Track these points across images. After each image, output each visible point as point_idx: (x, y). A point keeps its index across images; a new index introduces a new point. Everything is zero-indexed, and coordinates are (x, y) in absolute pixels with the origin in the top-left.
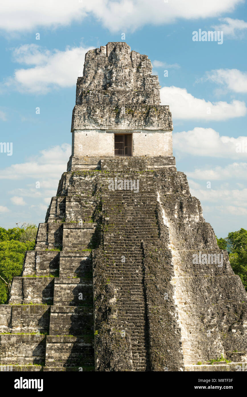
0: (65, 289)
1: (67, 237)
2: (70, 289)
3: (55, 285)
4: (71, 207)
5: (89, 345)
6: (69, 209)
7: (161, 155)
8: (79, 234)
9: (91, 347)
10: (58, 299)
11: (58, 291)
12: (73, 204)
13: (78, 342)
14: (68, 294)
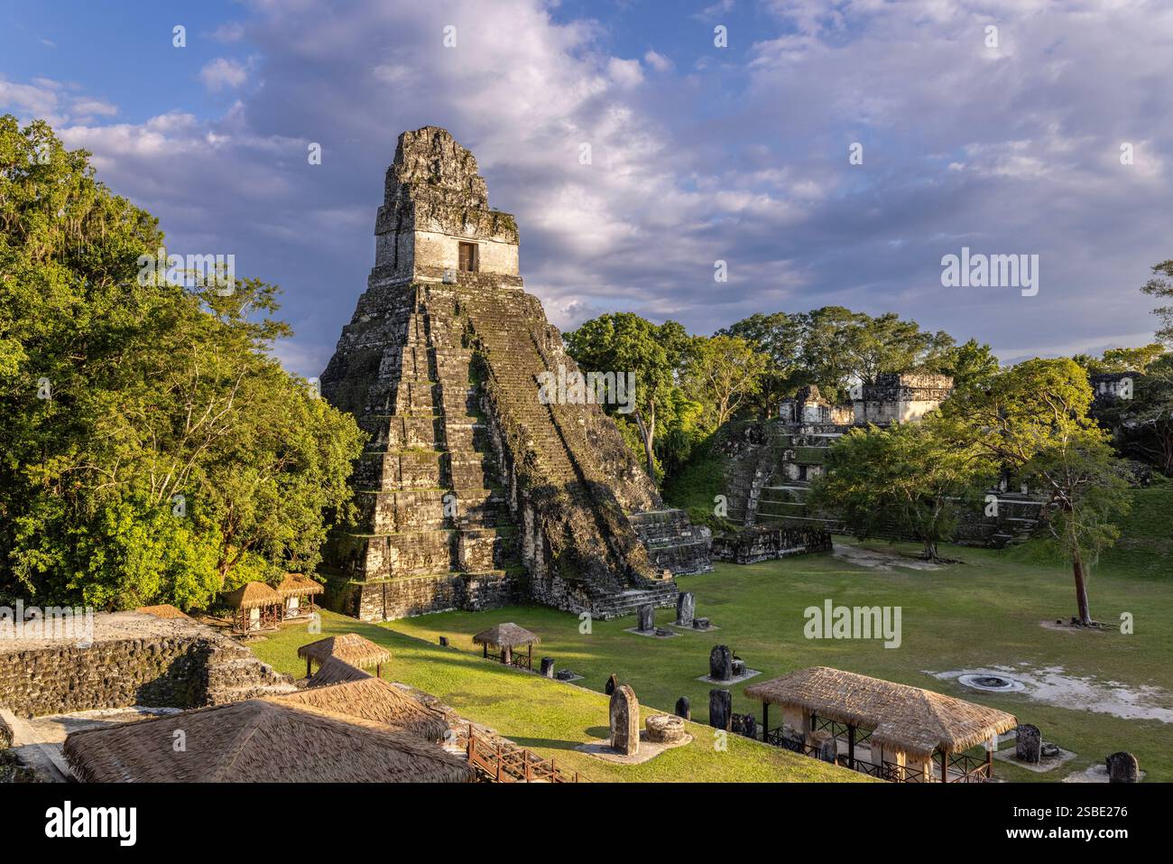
0: (458, 431)
1: (442, 365)
2: (463, 431)
3: (447, 426)
4: (437, 329)
5: (502, 500)
6: (435, 331)
7: (508, 274)
8: (455, 362)
9: (505, 502)
10: (452, 444)
11: (450, 434)
12: (438, 324)
13: (491, 497)
14: (462, 437)
